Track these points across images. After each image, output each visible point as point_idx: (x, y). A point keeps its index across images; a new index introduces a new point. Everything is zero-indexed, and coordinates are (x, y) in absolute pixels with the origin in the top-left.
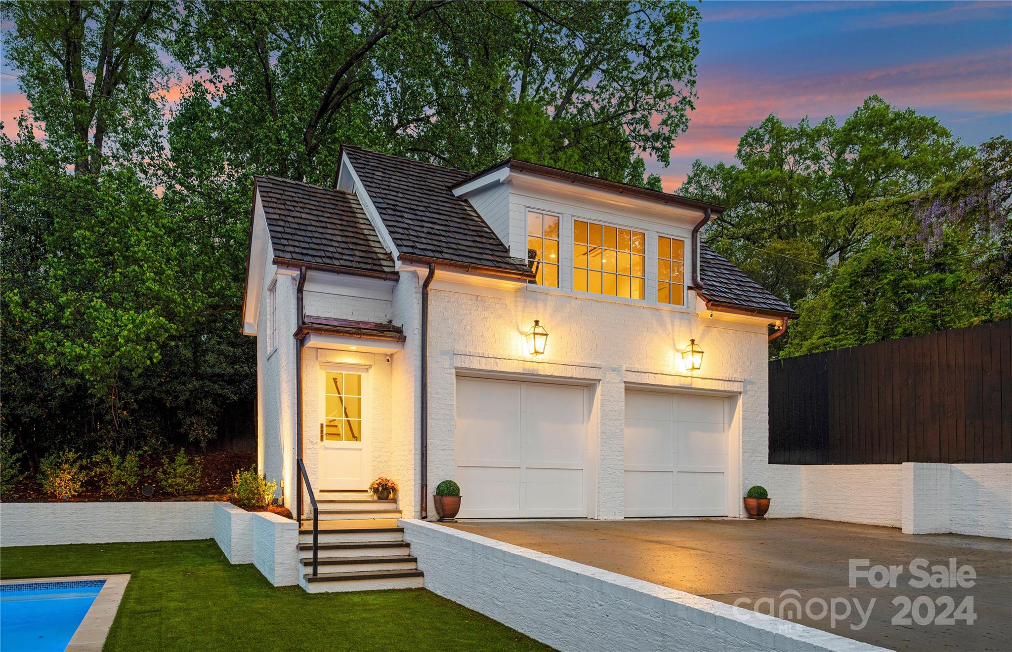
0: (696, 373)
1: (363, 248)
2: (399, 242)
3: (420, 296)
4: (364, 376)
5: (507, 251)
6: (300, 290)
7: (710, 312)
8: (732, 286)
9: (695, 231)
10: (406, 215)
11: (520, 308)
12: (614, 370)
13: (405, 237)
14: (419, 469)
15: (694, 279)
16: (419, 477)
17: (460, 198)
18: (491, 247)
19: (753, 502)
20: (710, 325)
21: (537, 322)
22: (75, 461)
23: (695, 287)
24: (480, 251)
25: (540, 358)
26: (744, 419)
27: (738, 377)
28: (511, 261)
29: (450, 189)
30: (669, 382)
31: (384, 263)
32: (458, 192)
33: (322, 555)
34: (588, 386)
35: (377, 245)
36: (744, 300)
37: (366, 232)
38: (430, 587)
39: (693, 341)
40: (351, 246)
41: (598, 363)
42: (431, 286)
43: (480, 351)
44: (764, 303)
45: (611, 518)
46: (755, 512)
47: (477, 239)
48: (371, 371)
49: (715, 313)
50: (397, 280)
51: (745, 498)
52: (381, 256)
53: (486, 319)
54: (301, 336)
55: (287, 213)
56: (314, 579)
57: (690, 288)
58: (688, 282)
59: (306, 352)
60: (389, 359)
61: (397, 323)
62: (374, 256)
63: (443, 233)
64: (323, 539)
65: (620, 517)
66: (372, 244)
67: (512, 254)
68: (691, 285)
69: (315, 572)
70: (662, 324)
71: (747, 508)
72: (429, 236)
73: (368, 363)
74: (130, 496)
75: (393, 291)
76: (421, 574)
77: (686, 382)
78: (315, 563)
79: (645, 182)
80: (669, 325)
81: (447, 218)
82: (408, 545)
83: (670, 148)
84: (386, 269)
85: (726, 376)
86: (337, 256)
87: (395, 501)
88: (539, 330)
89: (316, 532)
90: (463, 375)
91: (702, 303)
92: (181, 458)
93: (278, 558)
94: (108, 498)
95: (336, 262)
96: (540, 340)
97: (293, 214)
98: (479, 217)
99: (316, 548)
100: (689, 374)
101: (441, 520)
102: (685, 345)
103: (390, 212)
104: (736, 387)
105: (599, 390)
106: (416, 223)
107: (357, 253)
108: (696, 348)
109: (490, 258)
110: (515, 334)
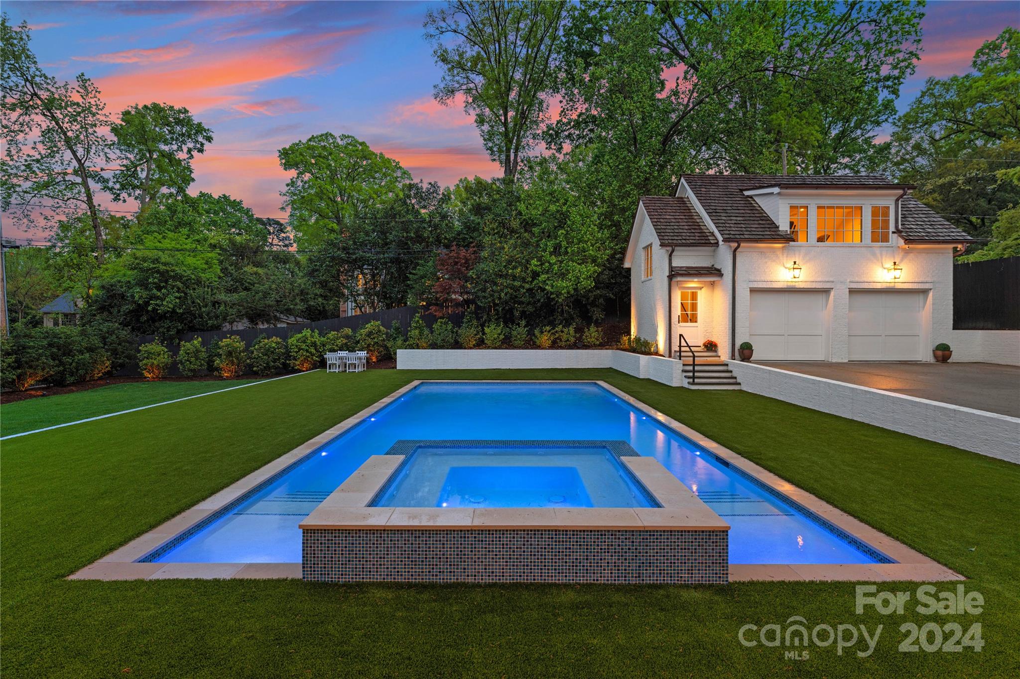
0: (897, 280)
1: (698, 231)
2: (722, 233)
3: (732, 256)
4: (699, 292)
5: (778, 227)
6: (670, 256)
7: (907, 246)
8: (925, 227)
9: (897, 200)
10: (722, 214)
11: (785, 256)
12: (841, 282)
13: (724, 229)
14: (731, 337)
15: (897, 227)
16: (731, 340)
17: (748, 196)
18: (769, 226)
19: (940, 353)
20: (907, 252)
21: (795, 263)
22: (549, 331)
23: (898, 231)
24: (763, 230)
25: (796, 280)
26: (933, 304)
27: (929, 280)
28: (780, 233)
29: (742, 190)
30: (879, 286)
31: (710, 238)
32: (746, 193)
33: (696, 374)
34: (826, 291)
35: (705, 227)
36: (933, 236)
37: (698, 221)
38: (744, 389)
39: (895, 263)
40: (693, 231)
41: (831, 279)
42: (738, 250)
43: (763, 279)
44: (949, 236)
45: (840, 361)
46: (941, 359)
47: (760, 222)
48: (703, 290)
49: (910, 246)
50: (718, 246)
51: (933, 351)
52: (708, 234)
53: (766, 262)
54: (671, 277)
55: (659, 217)
56: (693, 383)
57: (893, 232)
58: (892, 228)
59: (673, 283)
60: (713, 284)
61: (717, 266)
62: (704, 234)
63: (743, 222)
64: (697, 368)
65: (846, 361)
66: (702, 227)
67: (780, 229)
68: (894, 230)
69: (694, 381)
70: (874, 255)
71: (935, 356)
72: (736, 226)
73: (701, 286)
74: (570, 347)
75: (714, 251)
76: (739, 384)
77: (892, 285)
78: (694, 377)
79: (880, 102)
80: (879, 255)
81: (743, 211)
82: (731, 372)
83: (900, 84)
84: (712, 242)
85: (921, 280)
86: (688, 238)
87: (716, 351)
88: (796, 266)
89: (694, 365)
90: (753, 291)
91: (901, 242)
92: (593, 328)
93: (674, 375)
94: (561, 348)
95: (688, 242)
96: (797, 272)
97: (662, 217)
98: (760, 207)
99: (694, 371)
100: (893, 281)
101: (743, 360)
102: (889, 265)
103: (714, 214)
104: (927, 286)
105: (832, 293)
106: (728, 218)
107: (697, 234)
108: (896, 267)
109: (768, 233)
110: (782, 268)
